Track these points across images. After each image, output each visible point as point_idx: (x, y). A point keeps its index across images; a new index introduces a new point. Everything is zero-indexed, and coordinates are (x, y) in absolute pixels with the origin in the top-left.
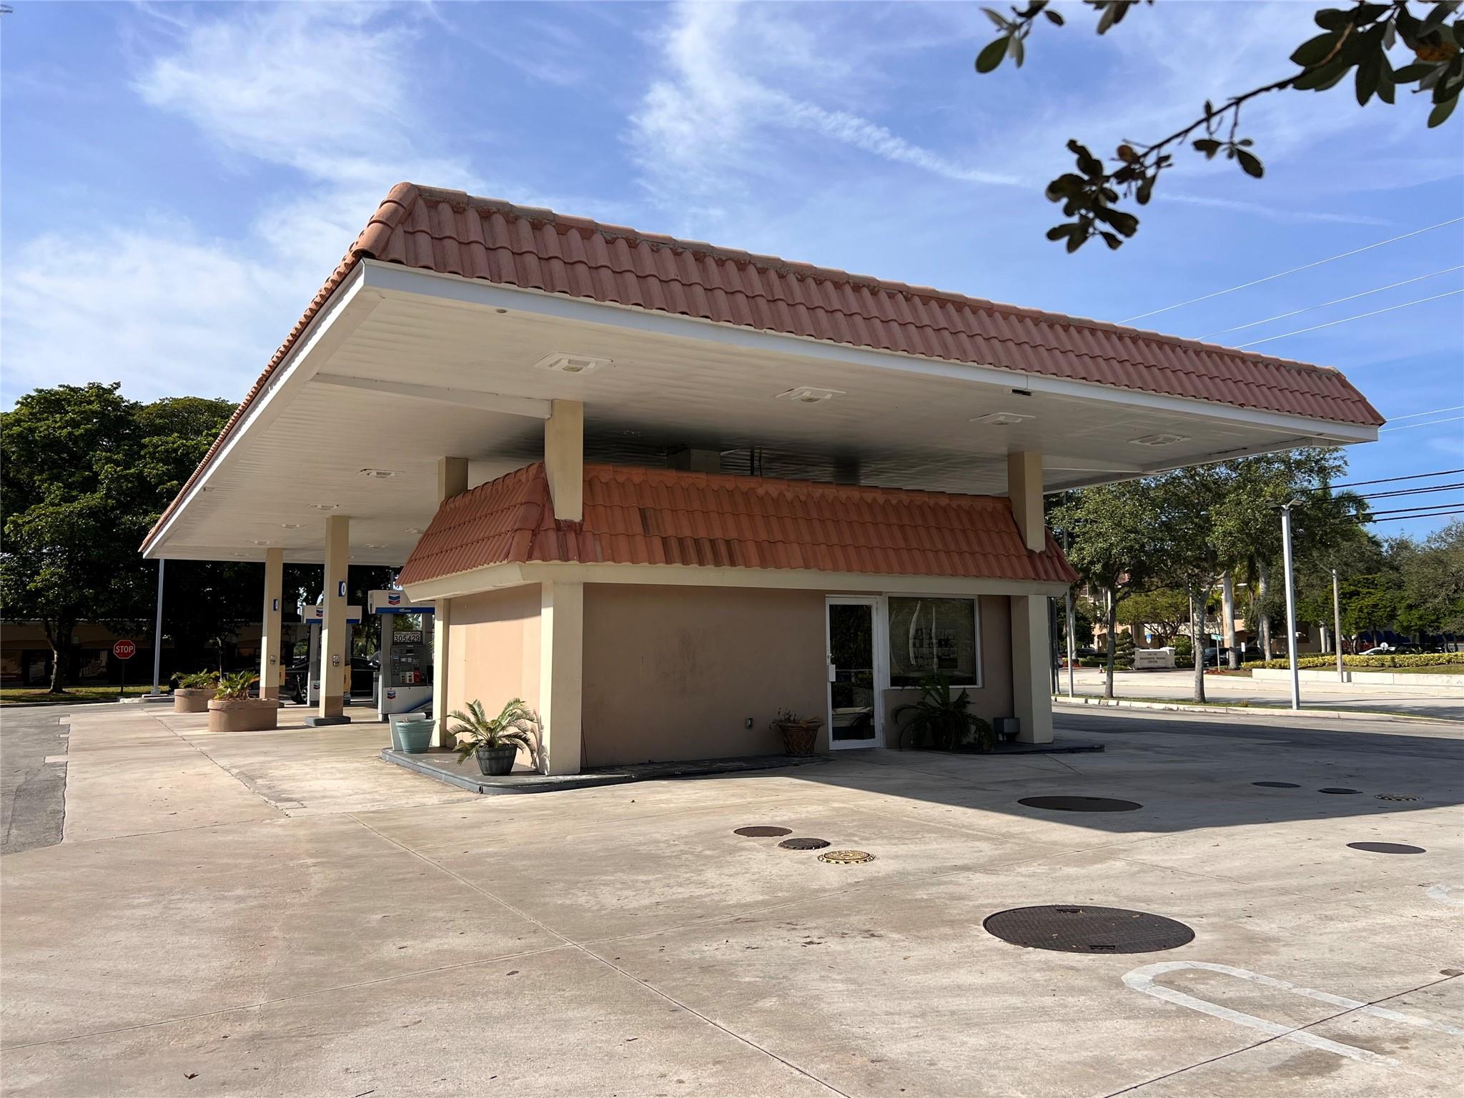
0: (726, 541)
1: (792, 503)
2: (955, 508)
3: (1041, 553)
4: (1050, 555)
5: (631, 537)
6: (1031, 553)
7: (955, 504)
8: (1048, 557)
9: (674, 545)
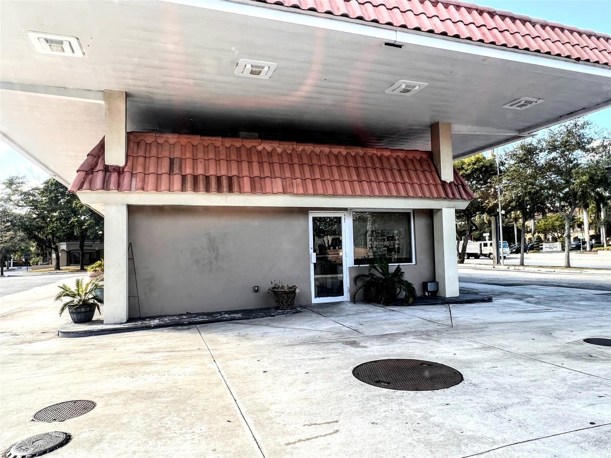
0: (229, 177)
1: (281, 155)
2: (395, 157)
3: (451, 183)
4: (456, 183)
5: (158, 176)
6: (444, 183)
7: (394, 155)
8: (455, 185)
9: (189, 180)
